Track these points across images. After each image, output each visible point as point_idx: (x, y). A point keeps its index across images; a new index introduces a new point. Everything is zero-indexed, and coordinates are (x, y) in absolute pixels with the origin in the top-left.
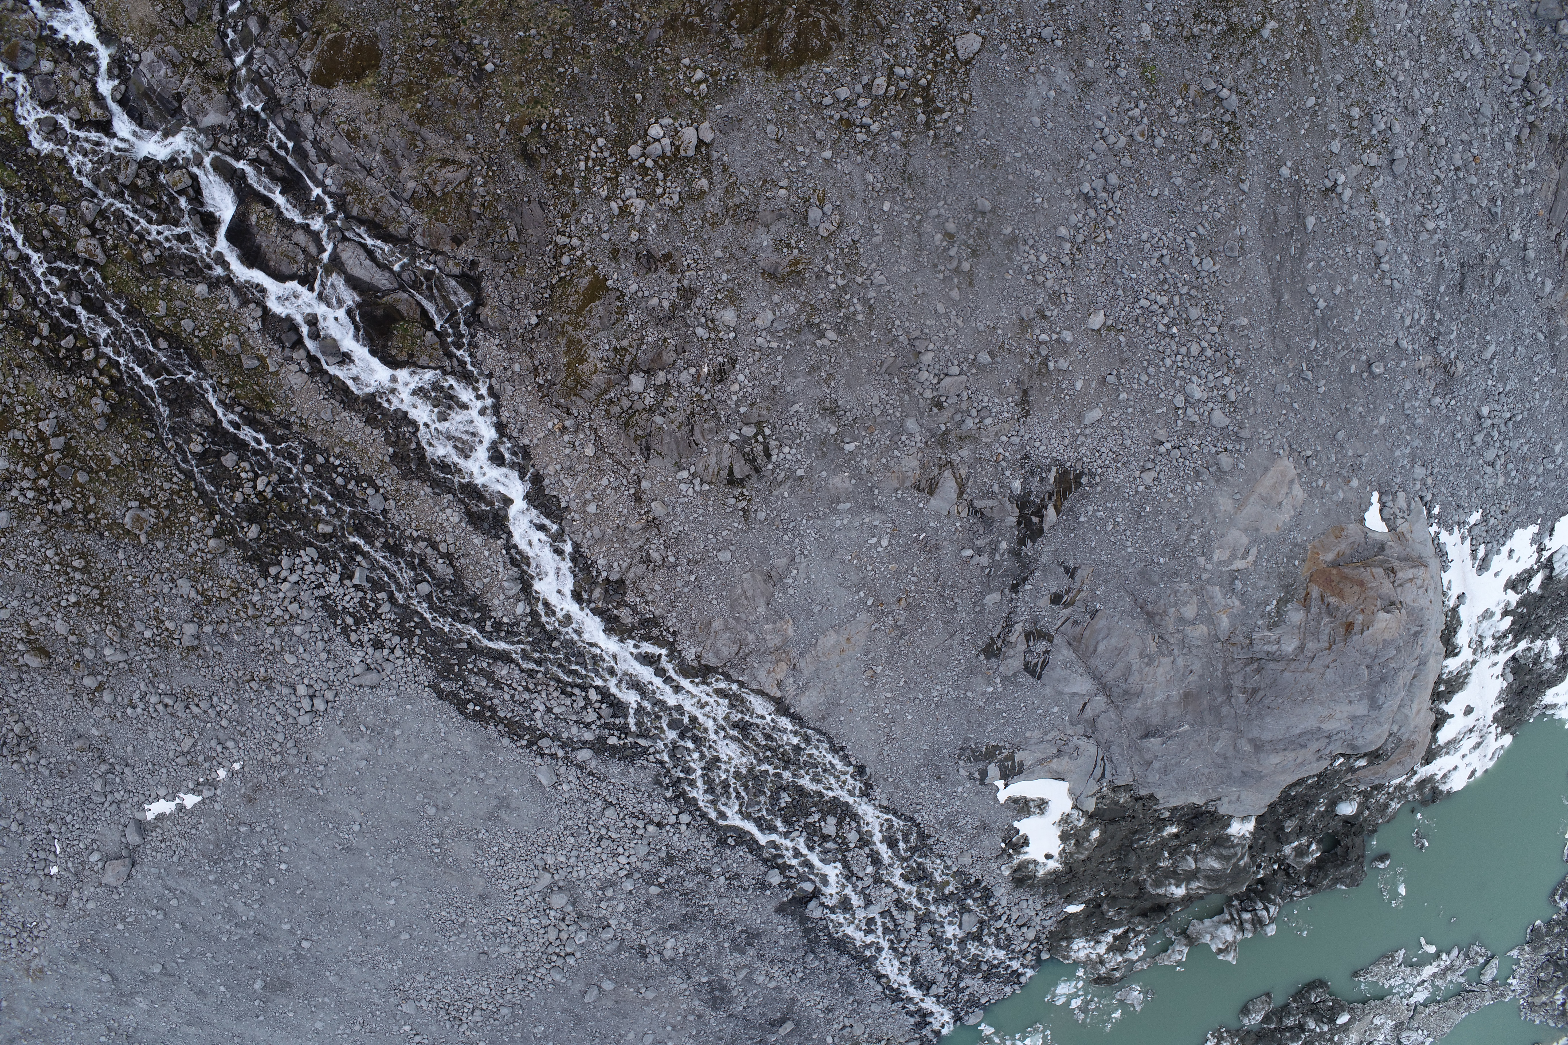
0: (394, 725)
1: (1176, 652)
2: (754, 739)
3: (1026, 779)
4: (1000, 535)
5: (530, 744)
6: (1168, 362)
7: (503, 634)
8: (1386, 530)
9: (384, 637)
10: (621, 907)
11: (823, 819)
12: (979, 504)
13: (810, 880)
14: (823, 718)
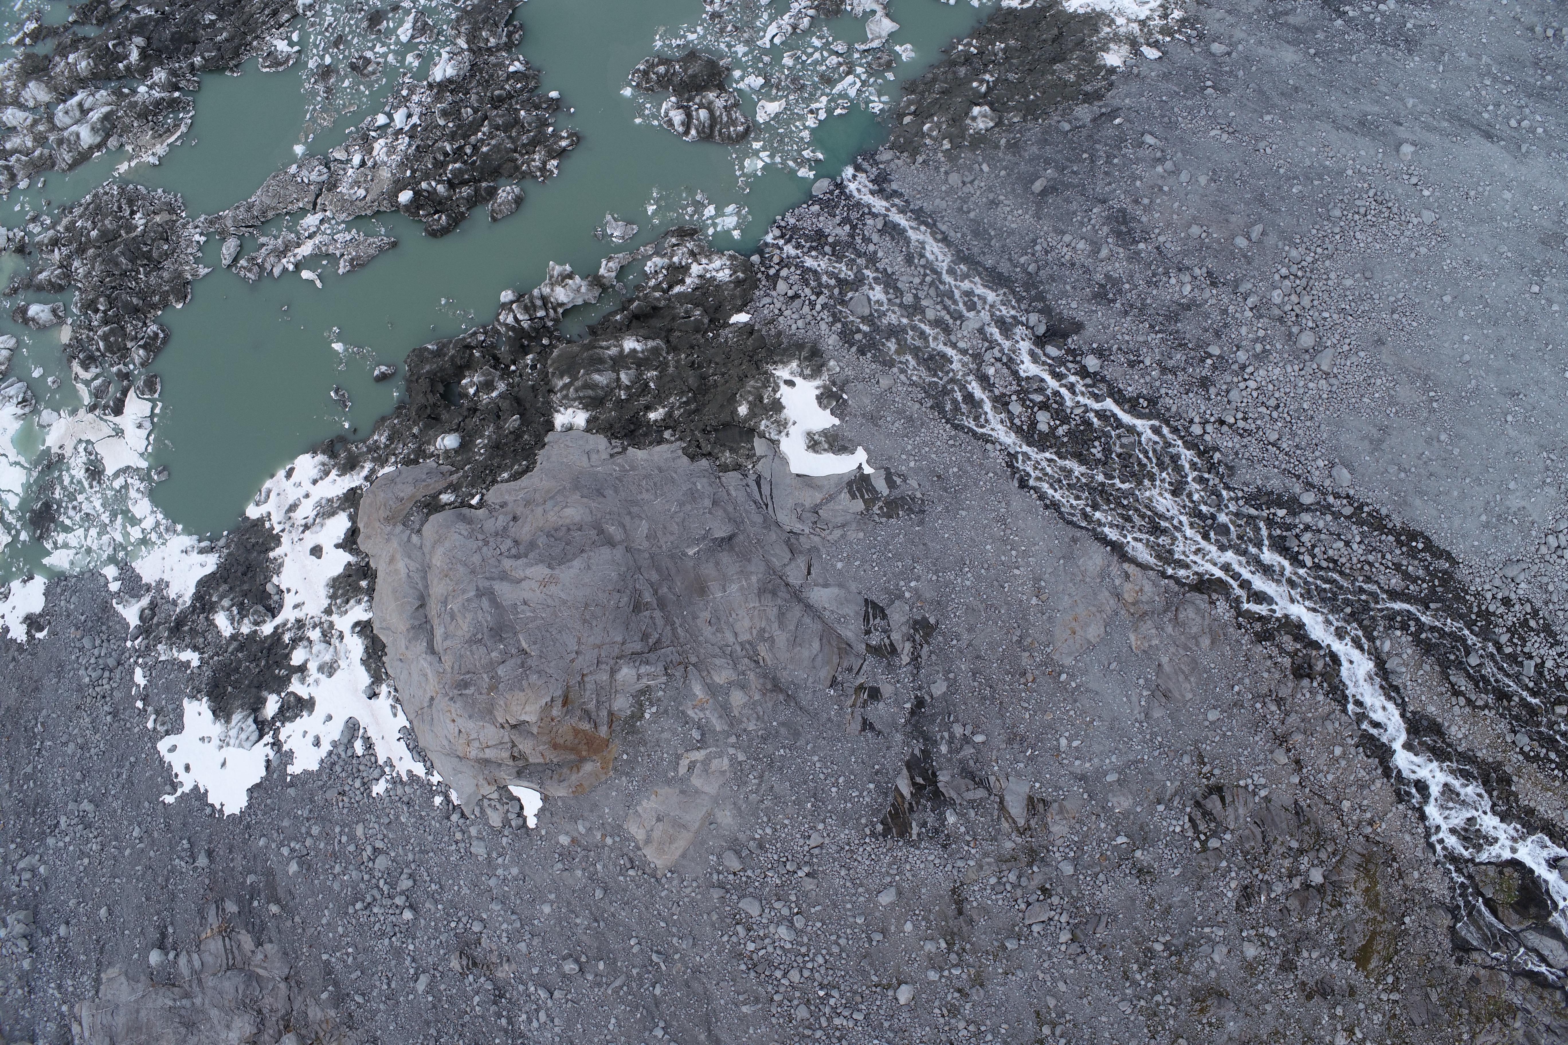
0: (1486, 525)
1: (739, 649)
2: (1143, 516)
3: (840, 476)
4: (949, 760)
5: (1360, 508)
6: (820, 960)
7: (1399, 619)
8: (511, 788)
9: (1502, 610)
10: (1244, 330)
11: (1053, 429)
12: (981, 793)
13: (1053, 359)
14: (1074, 540)
